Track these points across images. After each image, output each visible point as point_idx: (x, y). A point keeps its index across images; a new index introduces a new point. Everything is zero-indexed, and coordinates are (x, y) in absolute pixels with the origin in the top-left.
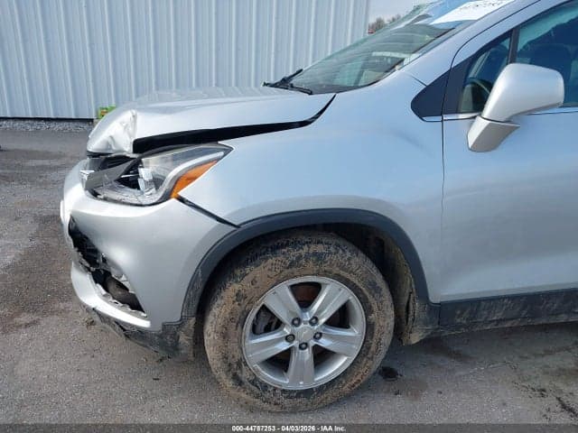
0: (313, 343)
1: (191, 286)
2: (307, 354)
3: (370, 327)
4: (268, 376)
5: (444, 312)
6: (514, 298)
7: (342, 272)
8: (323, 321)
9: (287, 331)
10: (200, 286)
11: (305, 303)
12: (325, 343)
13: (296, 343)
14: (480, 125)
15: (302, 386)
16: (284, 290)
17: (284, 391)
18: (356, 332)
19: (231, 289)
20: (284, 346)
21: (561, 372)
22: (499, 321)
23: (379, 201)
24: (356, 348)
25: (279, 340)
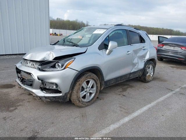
0: (89, 92)
1: (71, 84)
2: (89, 94)
3: (97, 87)
4: (83, 100)
5: (106, 82)
6: (114, 79)
7: (93, 78)
8: (90, 87)
9: (86, 90)
10: (73, 84)
11: (88, 84)
12: (91, 91)
13: (87, 92)
14: (108, 51)
15: (88, 101)
16: (85, 83)
17: (86, 102)
18: (95, 89)
19: (78, 84)
20: (85, 93)
21: (121, 92)
22: (113, 83)
23: (97, 65)
24: (95, 92)
25: (84, 92)
